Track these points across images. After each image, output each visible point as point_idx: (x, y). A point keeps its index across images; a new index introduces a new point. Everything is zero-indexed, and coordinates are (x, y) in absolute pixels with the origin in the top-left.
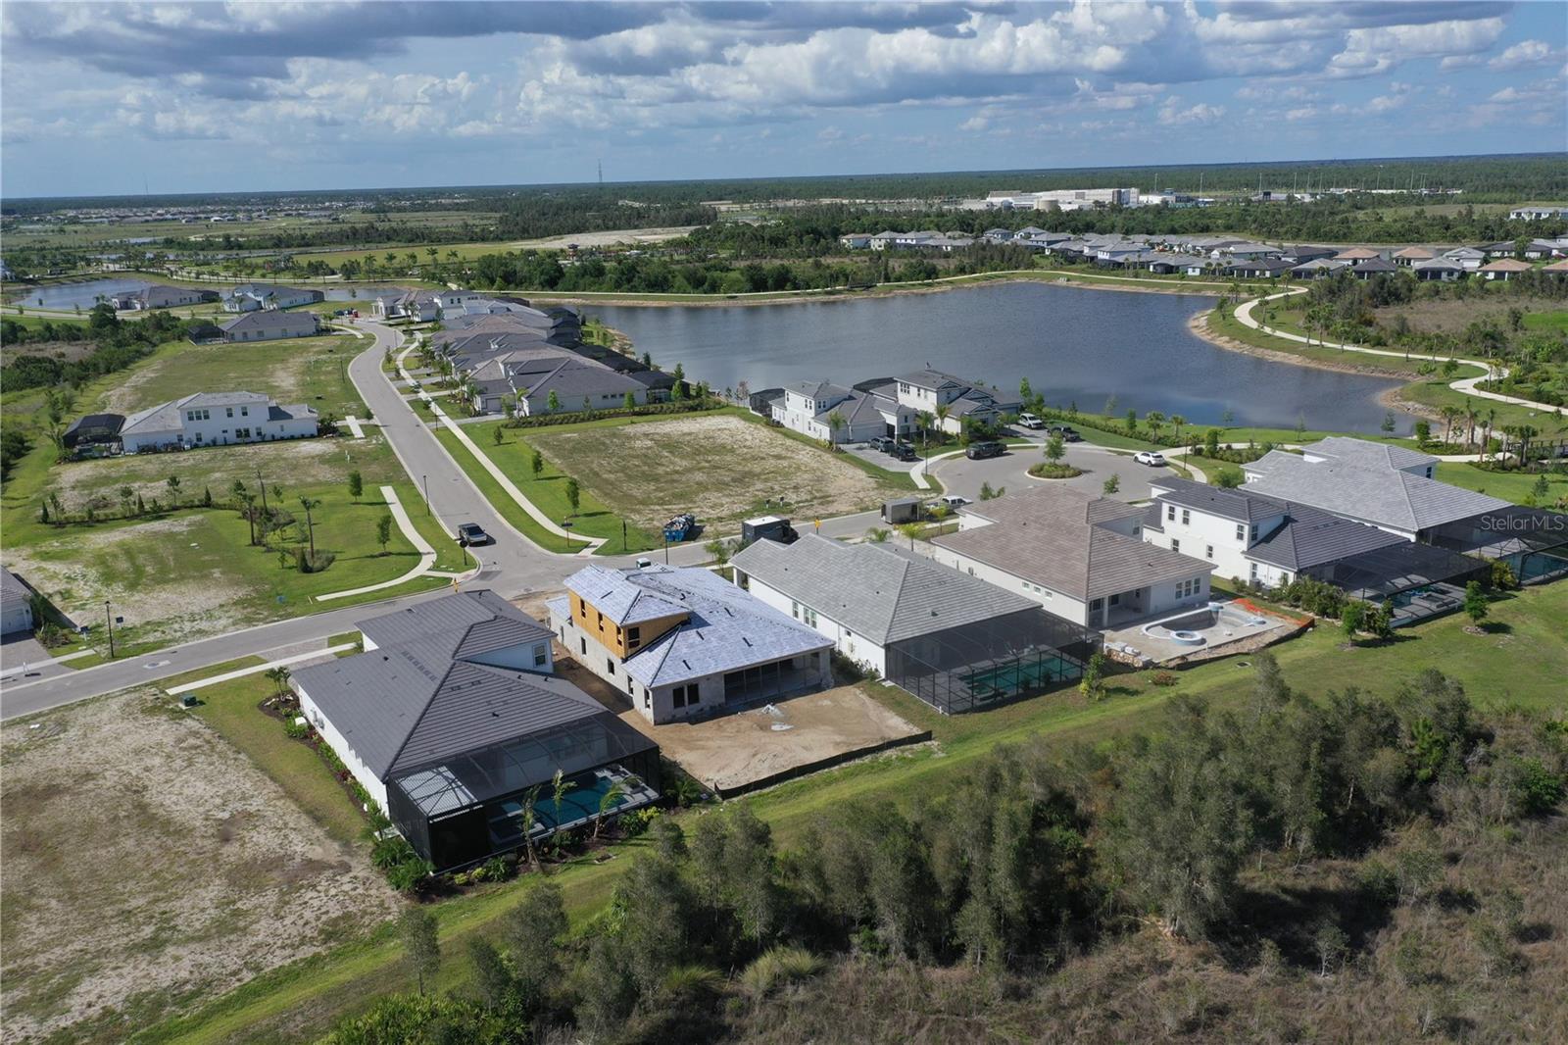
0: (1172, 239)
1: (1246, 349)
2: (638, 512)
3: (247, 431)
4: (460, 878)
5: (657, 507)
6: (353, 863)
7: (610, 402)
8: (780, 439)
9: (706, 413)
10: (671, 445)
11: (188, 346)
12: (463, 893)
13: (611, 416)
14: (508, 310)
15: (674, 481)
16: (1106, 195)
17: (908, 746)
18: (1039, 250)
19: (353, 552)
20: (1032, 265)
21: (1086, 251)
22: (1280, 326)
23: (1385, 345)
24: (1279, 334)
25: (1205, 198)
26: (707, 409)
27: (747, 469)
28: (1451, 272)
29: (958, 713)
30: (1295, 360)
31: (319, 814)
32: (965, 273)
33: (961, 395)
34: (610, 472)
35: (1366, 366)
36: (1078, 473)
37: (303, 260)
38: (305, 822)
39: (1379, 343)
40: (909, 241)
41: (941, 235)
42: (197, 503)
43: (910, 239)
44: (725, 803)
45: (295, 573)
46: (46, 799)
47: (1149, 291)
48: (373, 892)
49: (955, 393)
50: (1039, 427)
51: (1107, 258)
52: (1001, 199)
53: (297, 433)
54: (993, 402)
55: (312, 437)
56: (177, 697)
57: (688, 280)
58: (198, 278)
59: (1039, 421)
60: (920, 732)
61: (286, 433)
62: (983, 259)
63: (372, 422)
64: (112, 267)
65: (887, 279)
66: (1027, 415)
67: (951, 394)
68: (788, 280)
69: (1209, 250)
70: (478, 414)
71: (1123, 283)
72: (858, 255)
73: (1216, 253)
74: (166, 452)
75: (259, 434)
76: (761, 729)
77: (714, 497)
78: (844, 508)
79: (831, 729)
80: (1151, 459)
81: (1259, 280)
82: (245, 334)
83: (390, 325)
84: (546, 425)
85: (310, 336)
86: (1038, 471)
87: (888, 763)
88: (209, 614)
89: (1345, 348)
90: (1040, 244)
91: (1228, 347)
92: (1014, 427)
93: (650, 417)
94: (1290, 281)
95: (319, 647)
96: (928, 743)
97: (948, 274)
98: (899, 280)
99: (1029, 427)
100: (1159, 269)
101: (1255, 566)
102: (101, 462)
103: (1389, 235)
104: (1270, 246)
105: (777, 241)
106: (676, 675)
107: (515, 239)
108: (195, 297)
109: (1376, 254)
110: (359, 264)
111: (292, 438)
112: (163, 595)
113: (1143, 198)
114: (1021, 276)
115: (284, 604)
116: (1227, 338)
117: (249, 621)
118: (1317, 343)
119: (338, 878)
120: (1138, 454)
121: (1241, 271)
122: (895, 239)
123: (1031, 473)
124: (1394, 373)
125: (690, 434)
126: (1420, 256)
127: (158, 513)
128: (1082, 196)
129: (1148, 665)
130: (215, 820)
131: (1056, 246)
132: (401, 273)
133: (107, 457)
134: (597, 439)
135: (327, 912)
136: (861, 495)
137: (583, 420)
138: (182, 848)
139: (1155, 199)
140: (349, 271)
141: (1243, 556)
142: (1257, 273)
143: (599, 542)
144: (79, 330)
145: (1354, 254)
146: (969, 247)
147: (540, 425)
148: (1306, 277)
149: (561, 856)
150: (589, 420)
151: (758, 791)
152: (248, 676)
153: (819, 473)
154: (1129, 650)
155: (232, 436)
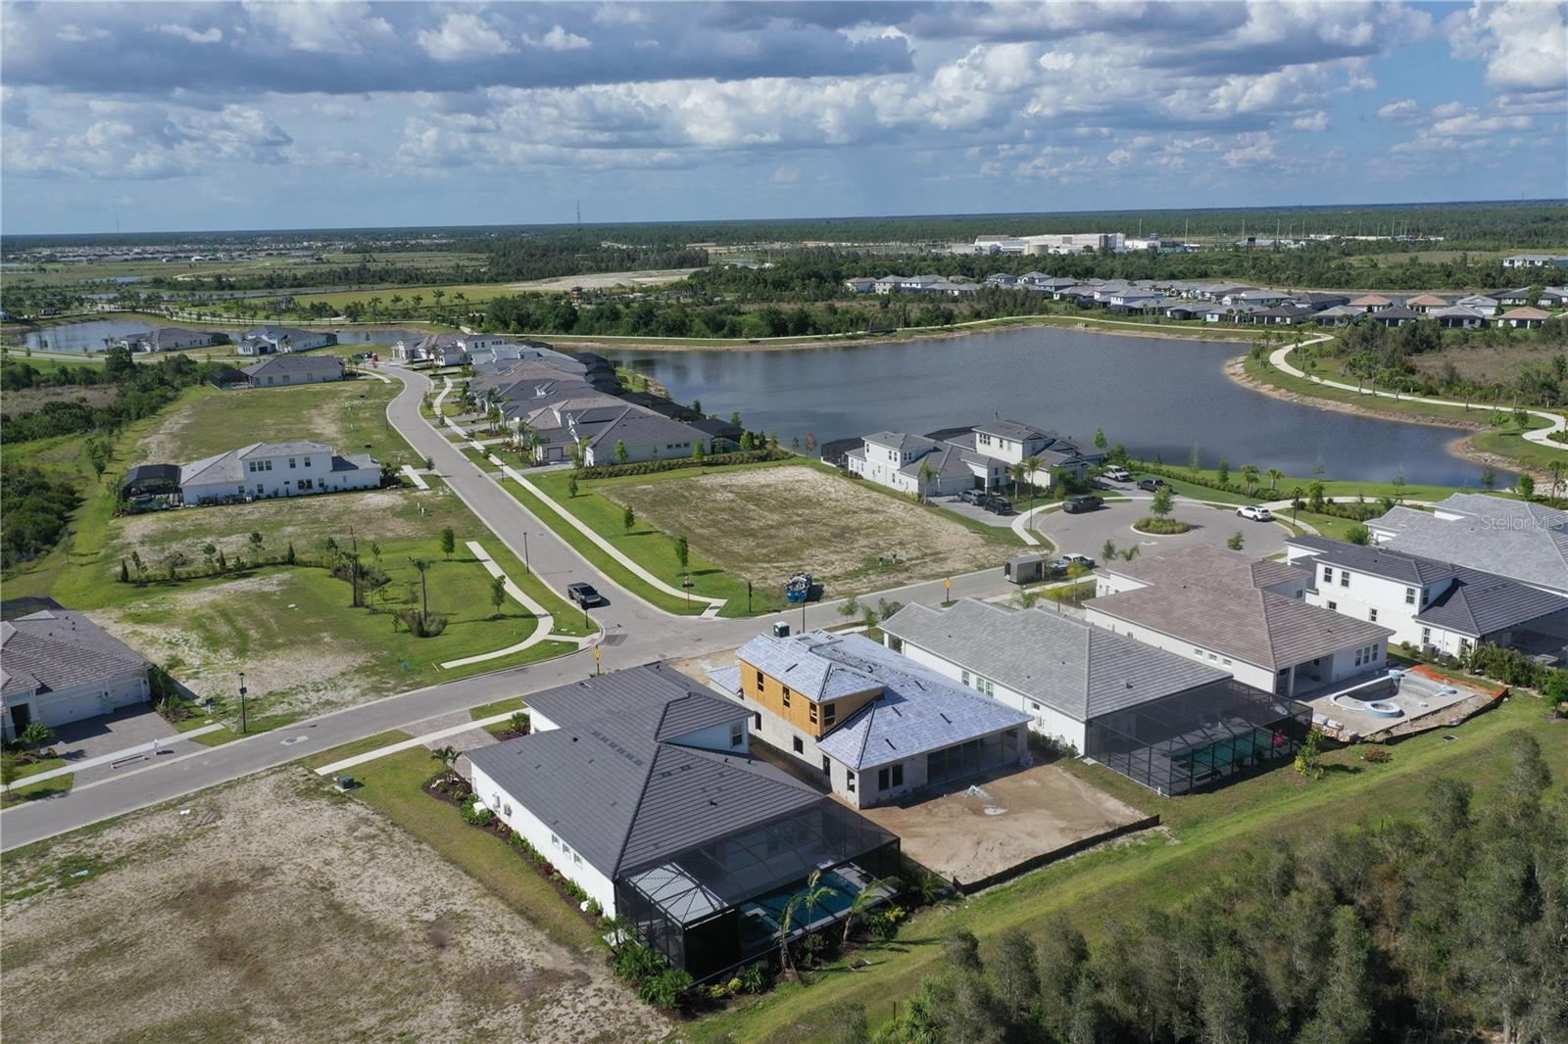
0: (1178, 284)
1: (1295, 398)
2: (748, 570)
3: (309, 482)
4: (717, 990)
5: (765, 565)
6: (591, 973)
7: (675, 451)
8: (864, 493)
9: (776, 463)
10: (755, 497)
11: (211, 391)
12: (724, 1007)
13: (680, 466)
14: (539, 355)
15: (771, 537)
16: (1094, 240)
17: (1139, 833)
18: (1049, 296)
19: (464, 615)
20: (1044, 311)
21: (1097, 296)
22: (1322, 374)
23: (1437, 394)
24: (1327, 382)
25: (1191, 243)
26: (777, 459)
27: (842, 524)
28: (1472, 320)
29: (1179, 794)
30: (1348, 408)
31: (533, 914)
32: (981, 318)
33: (1047, 446)
34: (701, 526)
35: (1424, 416)
36: (1187, 529)
37: (305, 301)
38: (520, 924)
39: (1431, 392)
40: (914, 285)
41: (944, 280)
42: (280, 560)
43: (915, 283)
44: (968, 898)
45: (410, 638)
46: (227, 898)
47: (1171, 337)
48: (624, 1007)
49: (1040, 444)
50: (1126, 479)
51: (1121, 303)
52: (990, 244)
53: (360, 485)
54: (1078, 454)
55: (375, 488)
56: (328, 778)
57: (706, 323)
58: (199, 319)
59: (1126, 473)
60: (1145, 817)
61: (349, 485)
62: (997, 304)
63: (432, 472)
64: (107, 308)
65: (907, 325)
66: (1114, 467)
67: (1037, 445)
68: (809, 325)
69: (1220, 296)
70: (540, 464)
71: (1144, 329)
72: (865, 299)
73: (1227, 300)
74: (228, 504)
75: (321, 485)
76: (975, 813)
77: (820, 553)
78: (960, 566)
79: (1048, 813)
80: (1257, 513)
81: (1281, 327)
82: (270, 379)
83: (415, 370)
84: (616, 476)
85: (335, 380)
86: (1145, 526)
87: (1123, 853)
88: (332, 683)
89: (1400, 397)
90: (1048, 289)
91: (1275, 395)
92: (1103, 480)
93: (720, 468)
94: (1314, 328)
95: (462, 720)
96: (1157, 828)
97: (965, 319)
98: (918, 324)
99: (1116, 479)
100: (1177, 315)
101: (1427, 631)
102: (162, 515)
103: (1392, 282)
104: (1277, 292)
105: (780, 285)
106: (881, 757)
107: (510, 281)
108: (205, 339)
109: (1387, 302)
110: (362, 305)
111: (355, 490)
112: (278, 663)
113: (1129, 243)
114: (1036, 322)
115: (409, 672)
116: (1272, 386)
117: (378, 690)
118: (1370, 392)
119: (581, 990)
120: (1242, 509)
121: (1260, 318)
122: (900, 283)
123: (1138, 527)
124: (1455, 423)
125: (768, 486)
126: (1434, 305)
127: (242, 571)
128: (1069, 241)
129: (1355, 740)
130: (421, 922)
131: (1066, 291)
132: (406, 315)
133: (166, 510)
134: (674, 492)
135: (582, 1032)
136: (972, 551)
137: (652, 471)
138: (396, 956)
139: (1142, 245)
140: (353, 312)
141: (1413, 621)
142: (1278, 320)
143: (721, 603)
144: (95, 373)
145: (1367, 301)
146: (977, 292)
147: (610, 475)
148: (1327, 324)
149: (815, 963)
150: (658, 470)
151: (998, 885)
152: (399, 753)
153: (918, 528)
154: (1332, 723)
155: (294, 488)
